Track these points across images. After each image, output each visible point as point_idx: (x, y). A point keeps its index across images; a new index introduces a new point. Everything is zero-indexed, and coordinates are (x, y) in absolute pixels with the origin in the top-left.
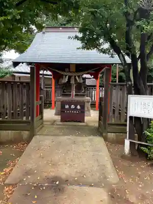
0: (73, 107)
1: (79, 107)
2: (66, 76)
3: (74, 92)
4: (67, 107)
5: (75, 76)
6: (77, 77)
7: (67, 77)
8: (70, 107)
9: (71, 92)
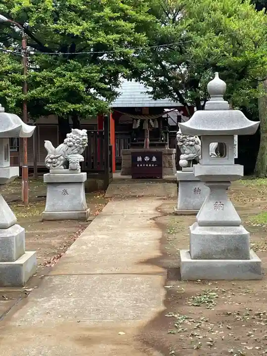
0: (147, 159)
1: (154, 159)
2: (137, 120)
3: (148, 140)
4: (139, 159)
5: (149, 120)
6: (151, 121)
7: (139, 121)
8: (143, 159)
9: (144, 141)
